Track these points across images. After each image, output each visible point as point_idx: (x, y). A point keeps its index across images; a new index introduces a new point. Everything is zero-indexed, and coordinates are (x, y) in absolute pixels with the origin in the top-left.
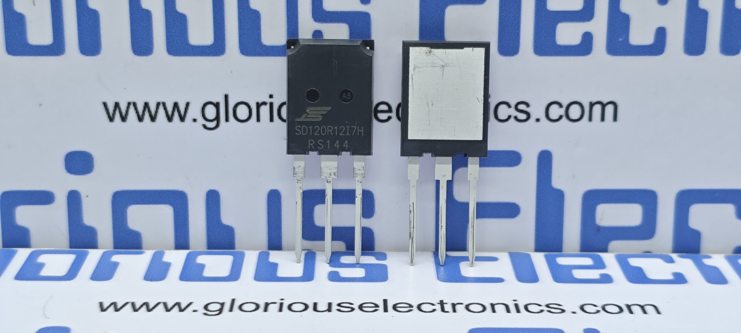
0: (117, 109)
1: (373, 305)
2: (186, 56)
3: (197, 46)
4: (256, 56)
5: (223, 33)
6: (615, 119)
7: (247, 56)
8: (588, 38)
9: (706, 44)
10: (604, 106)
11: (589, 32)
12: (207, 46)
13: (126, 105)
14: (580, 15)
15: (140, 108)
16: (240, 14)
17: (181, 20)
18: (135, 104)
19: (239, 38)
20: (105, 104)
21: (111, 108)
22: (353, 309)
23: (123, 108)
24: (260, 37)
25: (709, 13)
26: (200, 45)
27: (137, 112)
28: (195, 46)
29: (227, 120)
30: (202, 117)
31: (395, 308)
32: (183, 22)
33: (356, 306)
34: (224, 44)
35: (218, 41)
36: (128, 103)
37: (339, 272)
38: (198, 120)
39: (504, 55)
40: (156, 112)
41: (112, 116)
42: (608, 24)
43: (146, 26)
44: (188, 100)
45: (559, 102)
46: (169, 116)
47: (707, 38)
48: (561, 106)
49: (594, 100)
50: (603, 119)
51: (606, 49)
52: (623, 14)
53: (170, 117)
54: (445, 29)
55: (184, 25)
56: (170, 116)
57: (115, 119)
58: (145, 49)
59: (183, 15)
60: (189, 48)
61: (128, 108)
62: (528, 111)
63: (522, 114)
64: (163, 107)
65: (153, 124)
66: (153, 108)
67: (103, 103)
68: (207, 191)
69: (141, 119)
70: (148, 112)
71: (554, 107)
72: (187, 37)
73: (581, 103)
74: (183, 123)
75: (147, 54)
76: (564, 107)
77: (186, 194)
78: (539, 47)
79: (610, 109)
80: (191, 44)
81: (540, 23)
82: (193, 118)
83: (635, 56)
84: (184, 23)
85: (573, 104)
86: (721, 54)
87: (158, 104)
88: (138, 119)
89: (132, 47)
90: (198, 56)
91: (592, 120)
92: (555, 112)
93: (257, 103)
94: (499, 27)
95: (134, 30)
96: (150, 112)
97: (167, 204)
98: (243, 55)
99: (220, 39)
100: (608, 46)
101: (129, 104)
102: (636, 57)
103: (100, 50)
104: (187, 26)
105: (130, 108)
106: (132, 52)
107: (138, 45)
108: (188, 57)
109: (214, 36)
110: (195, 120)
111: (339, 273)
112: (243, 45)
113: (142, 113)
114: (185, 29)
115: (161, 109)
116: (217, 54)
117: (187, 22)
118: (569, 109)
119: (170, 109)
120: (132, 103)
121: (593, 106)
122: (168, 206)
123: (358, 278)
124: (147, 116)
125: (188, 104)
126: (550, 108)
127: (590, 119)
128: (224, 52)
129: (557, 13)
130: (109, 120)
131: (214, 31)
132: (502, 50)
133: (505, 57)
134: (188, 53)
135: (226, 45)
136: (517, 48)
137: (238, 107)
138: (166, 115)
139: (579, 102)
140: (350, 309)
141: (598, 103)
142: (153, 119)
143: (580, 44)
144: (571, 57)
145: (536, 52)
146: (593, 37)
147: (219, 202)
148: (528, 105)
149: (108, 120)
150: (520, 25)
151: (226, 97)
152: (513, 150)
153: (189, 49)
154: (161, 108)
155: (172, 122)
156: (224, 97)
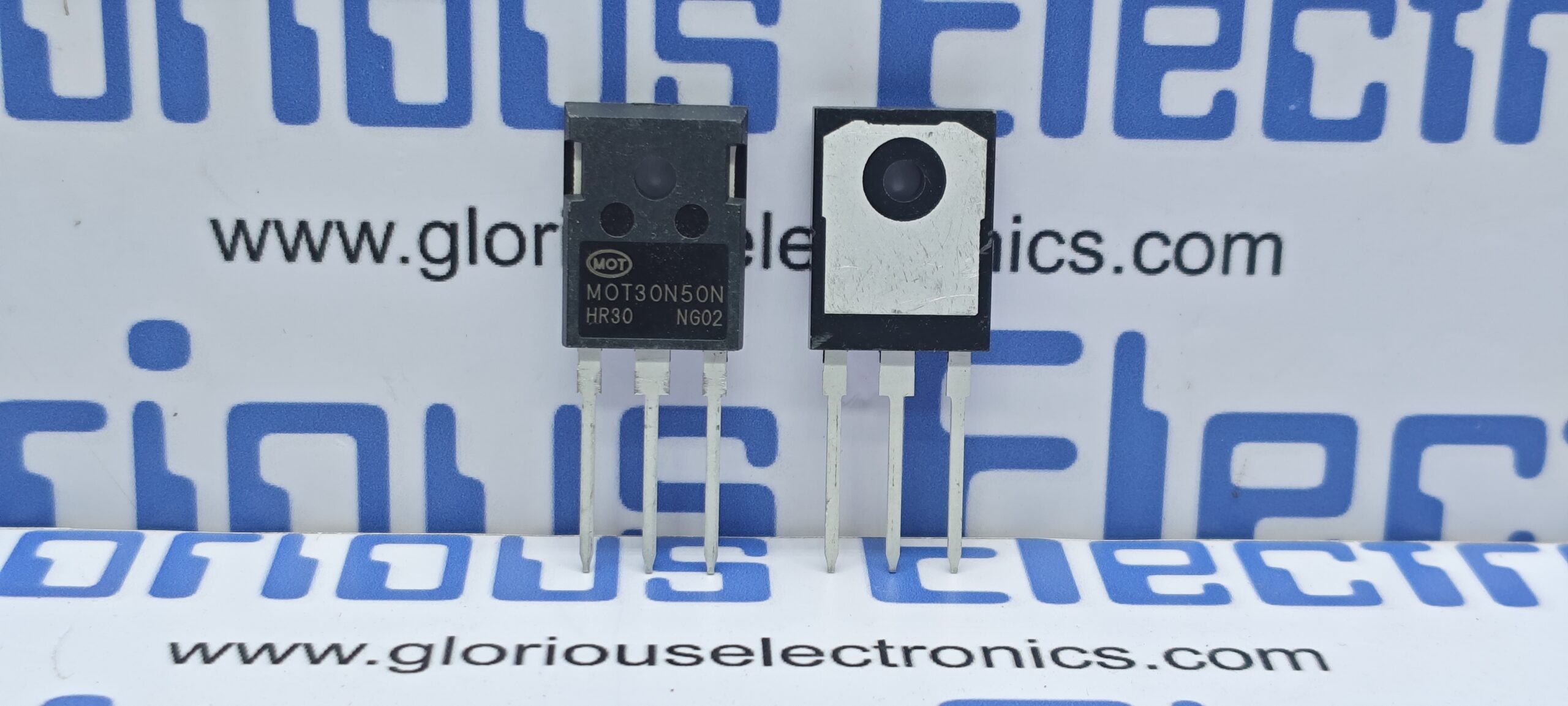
0: (241, 233)
1: (740, 651)
2: (388, 126)
3: (412, 106)
4: (536, 129)
5: (468, 79)
6: (1276, 269)
7: (517, 128)
8: (1225, 102)
9: (1468, 118)
10: (1253, 243)
11: (1230, 91)
12: (433, 106)
13: (260, 226)
14: (1212, 56)
15: (290, 233)
16: (503, 41)
17: (379, 51)
18: (278, 225)
19: (501, 89)
20: (215, 224)
21: (228, 233)
22: (699, 660)
23: (254, 233)
24: (545, 88)
25: (1475, 56)
26: (419, 104)
27: (283, 241)
28: (408, 106)
29: (473, 260)
30: (420, 254)
31: (787, 658)
32: (384, 54)
33: (705, 653)
34: (468, 103)
35: (456, 95)
36: (263, 222)
37: (668, 581)
38: (411, 260)
39: (1052, 135)
40: (324, 241)
41: (229, 249)
42: (1268, 74)
43: (303, 62)
44: (392, 219)
45: (1163, 234)
46: (351, 250)
47: (1469, 107)
48: (1166, 241)
49: (1235, 232)
50: (1251, 269)
51: (1263, 125)
52: (1299, 56)
53: (353, 253)
54: (932, 79)
55: (385, 61)
56: (353, 250)
57: (237, 255)
58: (301, 110)
59: (384, 39)
60: (394, 109)
61: (264, 232)
62: (1099, 252)
63: (1086, 256)
64: (339, 232)
65: (317, 266)
66: (317, 234)
67: (211, 221)
68: (429, 408)
69: (290, 255)
70: (305, 242)
71: (1152, 244)
72: (391, 86)
73: (1209, 236)
74: (380, 266)
75: (306, 119)
76: (1172, 243)
77: (383, 412)
78: (1125, 120)
79: (1266, 250)
80: (399, 101)
81: (1129, 70)
82: (401, 256)
83: (1321, 141)
84: (384, 57)
85: (1192, 238)
86: (1497, 141)
87: (328, 225)
88: (286, 256)
89: (275, 106)
90: (414, 126)
91: (1230, 271)
92: (1154, 254)
93: (537, 227)
94: (1043, 78)
95: (279, 69)
96: (310, 241)
97: (343, 433)
98: (509, 126)
99: (460, 93)
100: (1267, 121)
101: (266, 223)
102: (1324, 143)
103: (207, 110)
104: (391, 63)
105: (268, 231)
106: (274, 115)
107: (287, 101)
108: (393, 128)
109: (449, 85)
110: (405, 260)
111: (670, 582)
112: (508, 105)
113: (294, 243)
114: (387, 70)
115: (334, 237)
116: (455, 123)
117: (392, 54)
118: (1183, 247)
119: (352, 235)
120: (271, 223)
121: (1233, 243)
122: (346, 437)
123: (708, 593)
124: (304, 250)
125: (390, 227)
126: (1143, 246)
127: (1226, 269)
128: (469, 119)
129: (1163, 51)
130: (224, 257)
131: (448, 74)
132: (1050, 125)
133: (1054, 139)
134: (393, 119)
135: (474, 104)
136: (1080, 122)
137: (496, 234)
138: (343, 248)
139: (1203, 233)
140: (693, 660)
141: (1244, 236)
142: (317, 255)
143: (1209, 115)
144: (1190, 141)
145: (1119, 131)
146: (1236, 101)
147: (453, 429)
148: (1098, 238)
149: (221, 256)
150: (1087, 73)
151: (472, 212)
152: (1066, 330)
153: (395, 112)
154: (334, 233)
155: (357, 263)
156: (467, 212)
